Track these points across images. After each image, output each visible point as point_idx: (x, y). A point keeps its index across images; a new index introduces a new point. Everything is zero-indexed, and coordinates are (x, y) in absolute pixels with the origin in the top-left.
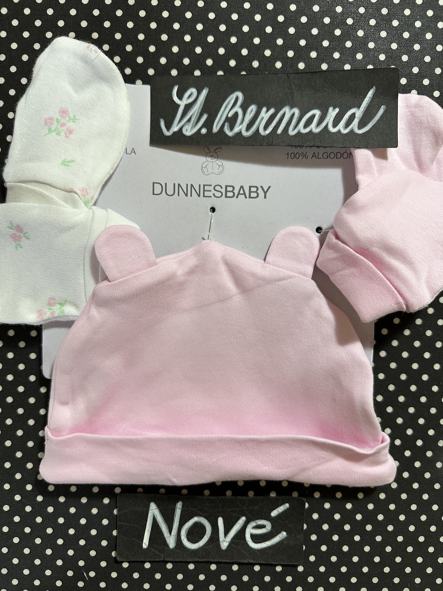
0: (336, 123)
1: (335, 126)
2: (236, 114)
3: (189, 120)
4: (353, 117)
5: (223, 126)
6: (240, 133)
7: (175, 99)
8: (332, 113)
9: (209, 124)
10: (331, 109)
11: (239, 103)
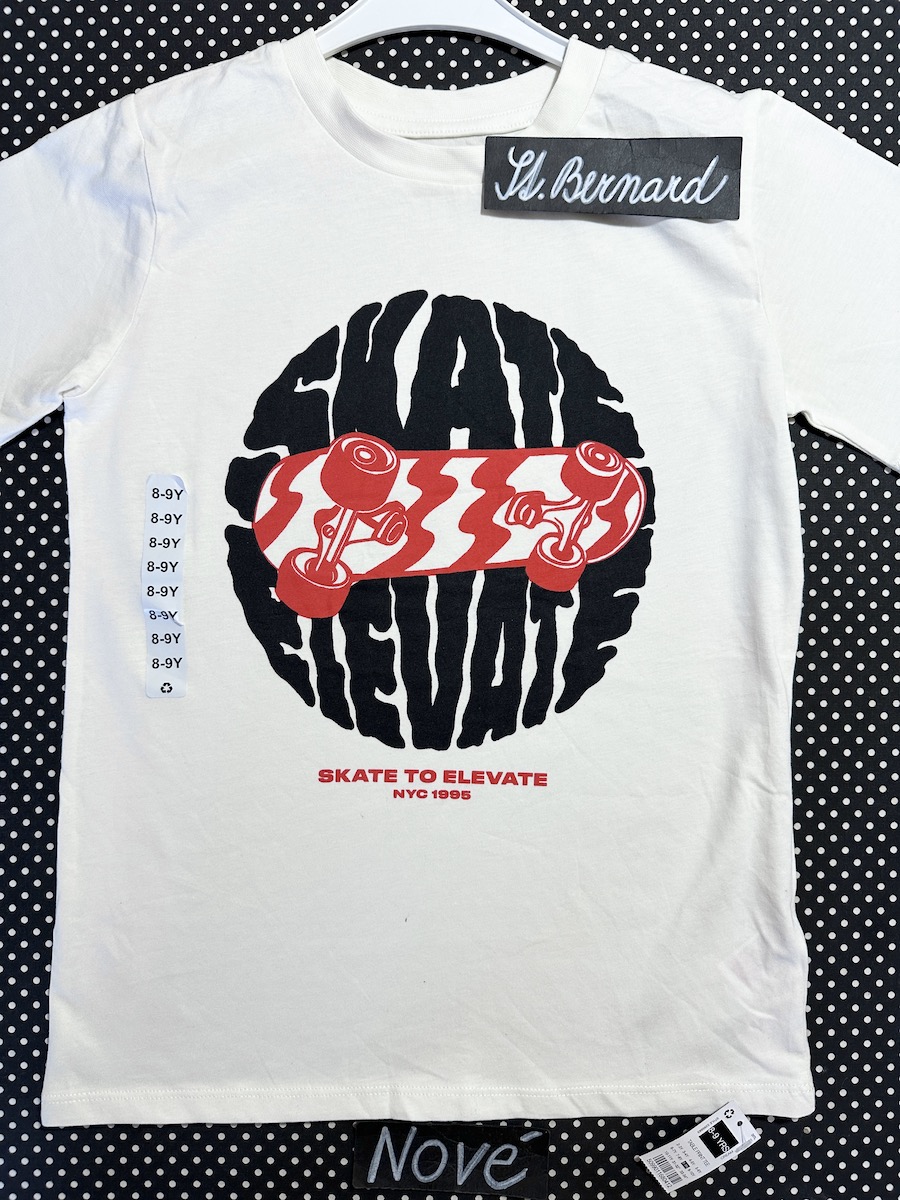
0: (678, 192)
1: (676, 196)
2: (576, 179)
3: (526, 184)
4: (695, 186)
5: (561, 192)
6: (579, 200)
7: (512, 161)
8: (674, 182)
9: (546, 189)
10: (673, 177)
11: (578, 169)
